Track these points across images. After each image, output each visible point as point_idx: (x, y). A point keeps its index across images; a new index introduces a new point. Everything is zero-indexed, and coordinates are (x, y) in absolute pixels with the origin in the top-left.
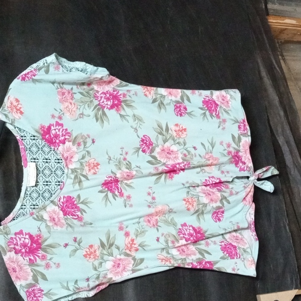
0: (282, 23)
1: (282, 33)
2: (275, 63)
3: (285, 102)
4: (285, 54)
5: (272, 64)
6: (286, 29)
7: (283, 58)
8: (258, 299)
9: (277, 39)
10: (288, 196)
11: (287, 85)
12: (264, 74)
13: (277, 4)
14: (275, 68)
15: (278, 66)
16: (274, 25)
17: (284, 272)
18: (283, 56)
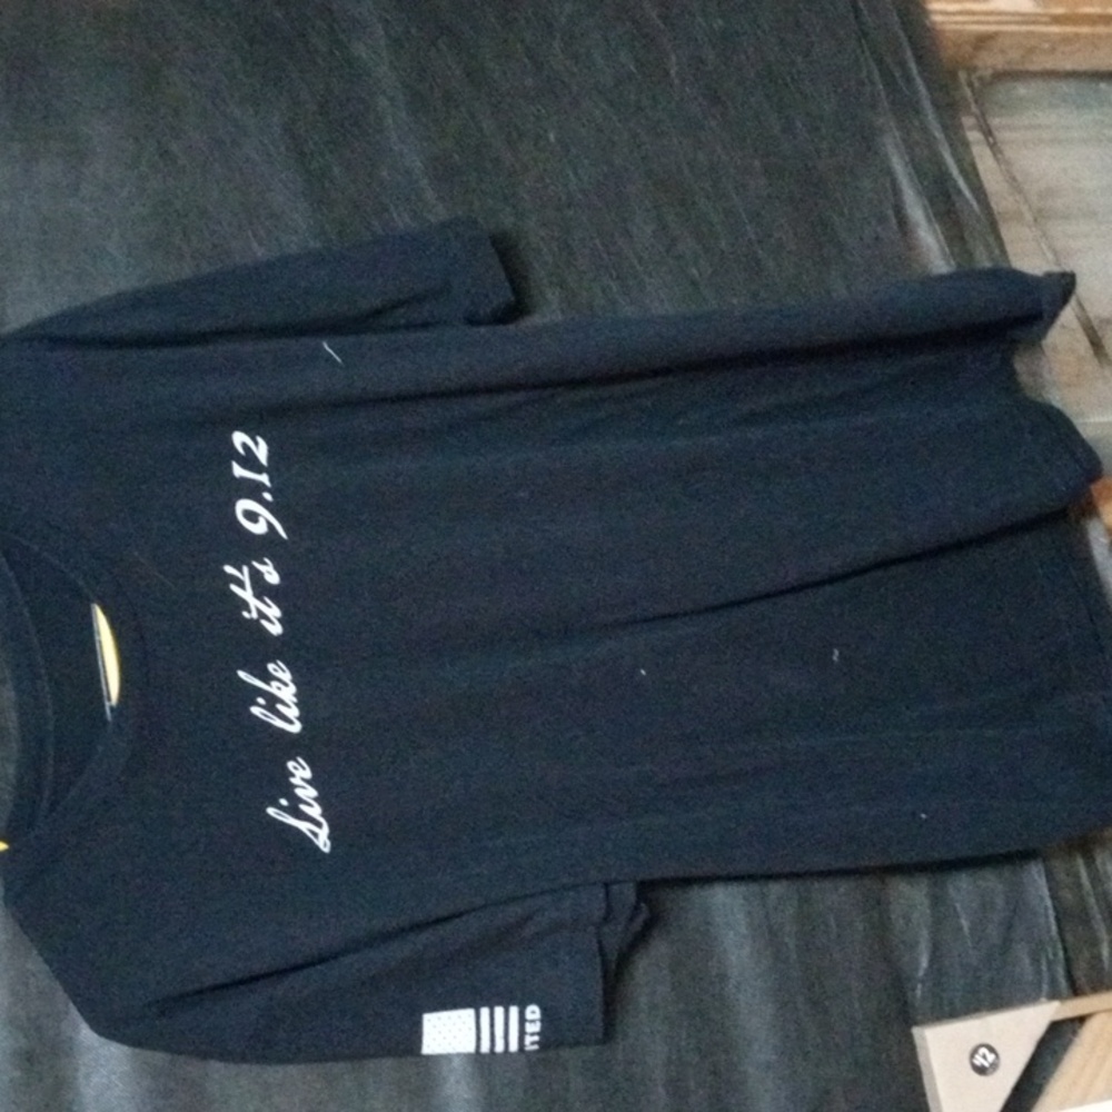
0: (983, 13)
1: (984, 48)
2: (955, 171)
4: (995, 122)
6: (997, 33)
7: (991, 140)
8: (918, 1043)
9: (966, 69)
12: (916, 211)
16: (951, 23)
18: (988, 132)
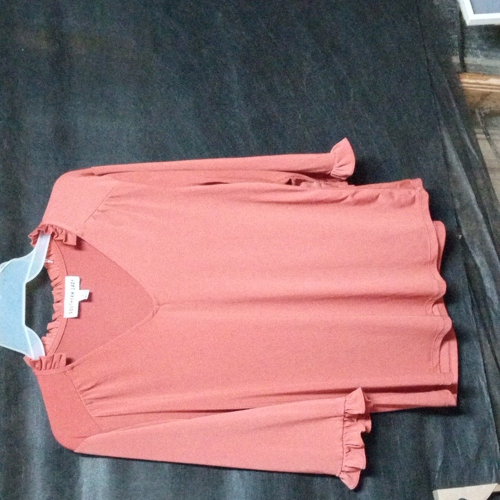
0: (485, 84)
1: (486, 99)
2: (469, 144)
3: (484, 201)
4: (490, 131)
5: (464, 145)
6: (491, 93)
7: (488, 137)
8: (435, 496)
9: (479, 109)
10: (487, 342)
11: (488, 176)
12: (453, 157)
13: (481, 56)
14: (469, 149)
15: (474, 147)
16: (471, 87)
17: (478, 458)
18: (487, 134)
